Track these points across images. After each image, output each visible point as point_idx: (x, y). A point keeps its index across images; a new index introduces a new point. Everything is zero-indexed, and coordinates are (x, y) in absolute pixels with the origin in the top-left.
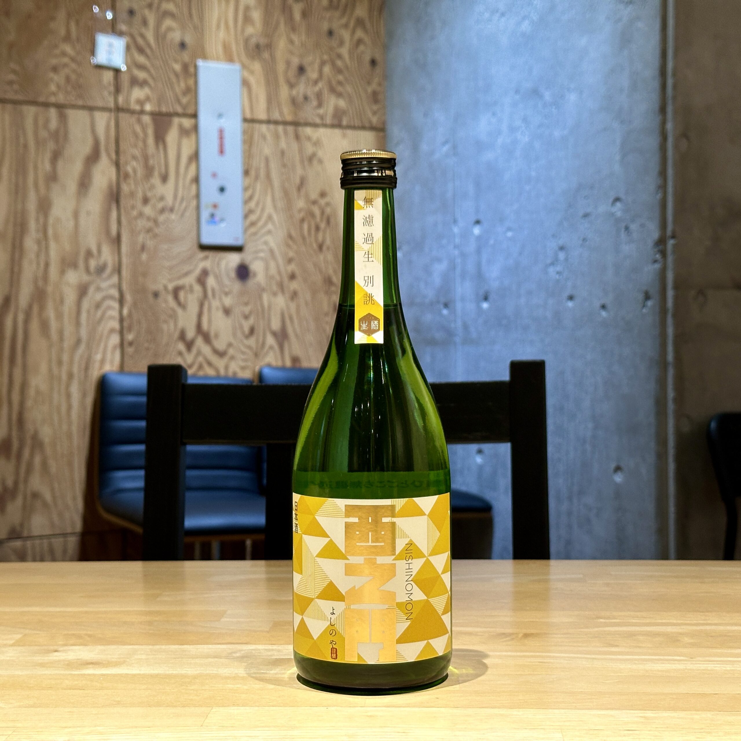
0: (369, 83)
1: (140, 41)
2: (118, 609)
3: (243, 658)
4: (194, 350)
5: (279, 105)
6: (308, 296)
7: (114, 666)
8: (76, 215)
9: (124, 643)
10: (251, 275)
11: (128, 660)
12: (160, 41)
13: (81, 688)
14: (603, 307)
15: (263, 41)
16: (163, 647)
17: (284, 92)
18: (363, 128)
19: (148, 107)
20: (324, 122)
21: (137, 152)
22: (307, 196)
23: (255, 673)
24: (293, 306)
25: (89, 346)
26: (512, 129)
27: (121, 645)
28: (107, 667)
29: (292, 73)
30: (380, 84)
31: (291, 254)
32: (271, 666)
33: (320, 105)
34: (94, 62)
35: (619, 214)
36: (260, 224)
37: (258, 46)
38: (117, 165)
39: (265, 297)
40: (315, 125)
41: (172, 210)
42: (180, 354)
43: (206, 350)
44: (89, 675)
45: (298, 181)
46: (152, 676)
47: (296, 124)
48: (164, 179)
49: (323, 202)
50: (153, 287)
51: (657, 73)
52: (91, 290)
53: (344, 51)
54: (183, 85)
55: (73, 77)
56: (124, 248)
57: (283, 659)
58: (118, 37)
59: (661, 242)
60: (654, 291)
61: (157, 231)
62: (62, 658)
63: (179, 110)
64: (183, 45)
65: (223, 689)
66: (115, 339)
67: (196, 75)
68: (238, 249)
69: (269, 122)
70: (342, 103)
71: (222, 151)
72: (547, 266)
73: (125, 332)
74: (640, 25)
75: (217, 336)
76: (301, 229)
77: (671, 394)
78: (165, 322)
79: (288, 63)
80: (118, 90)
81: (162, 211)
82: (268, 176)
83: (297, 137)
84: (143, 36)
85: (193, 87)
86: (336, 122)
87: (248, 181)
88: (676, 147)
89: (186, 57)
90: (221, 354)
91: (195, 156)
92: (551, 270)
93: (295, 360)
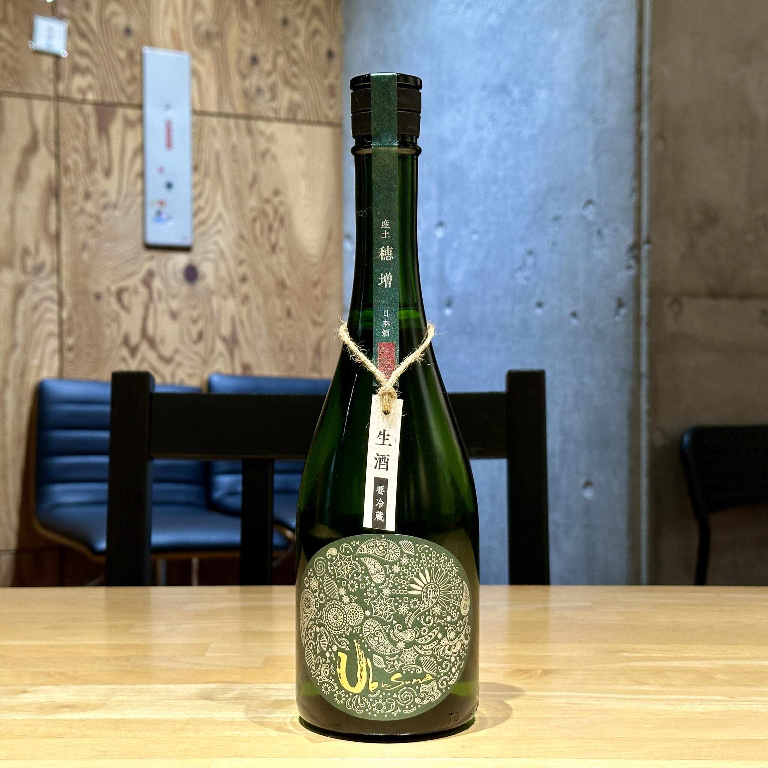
0: (326, 75)
1: (82, 25)
2: (87, 642)
3: (237, 699)
4: (139, 356)
5: (230, 97)
6: (260, 300)
7: (94, 709)
8: (12, 210)
9: (100, 683)
10: (199, 276)
11: (108, 702)
12: (104, 27)
13: (58, 736)
14: (574, 315)
15: (214, 29)
16: (145, 686)
17: (236, 83)
18: (319, 123)
19: (90, 97)
20: (278, 116)
21: (78, 144)
22: (260, 194)
23: (254, 717)
24: (244, 310)
25: (25, 351)
26: (479, 127)
27: (96, 685)
28: (85, 711)
29: (245, 62)
30: (337, 77)
31: (242, 255)
32: (270, 709)
33: (274, 98)
34: (32, 47)
35: (591, 217)
36: (210, 222)
37: (208, 35)
38: (57, 157)
39: (215, 301)
40: (268, 119)
41: (115, 206)
42: (124, 360)
43: (152, 356)
44: (66, 720)
45: (250, 177)
46: (138, 721)
47: (248, 117)
48: (108, 173)
49: (276, 200)
50: (94, 288)
51: (632, 70)
52: (28, 292)
53: (300, 41)
54: (127, 74)
55: (10, 62)
56: (65, 246)
57: (282, 700)
58: (59, 21)
59: (636, 247)
60: (628, 299)
61: (99, 228)
62: (32, 700)
63: (124, 100)
64: (128, 31)
65: (221, 737)
66: (54, 344)
67: (141, 64)
68: (186, 249)
69: (220, 115)
70: (297, 97)
71: (169, 144)
72: (514, 271)
73: (64, 335)
74: (615, 19)
75: (163, 341)
76: (253, 228)
77: (644, 406)
78: (109, 326)
79: (240, 53)
80: (58, 77)
81: (105, 207)
82: (219, 172)
83: (250, 131)
84: (85, 20)
85: (139, 77)
86: (291, 116)
87: (197, 177)
88: (652, 147)
89: (131, 43)
90: (168, 361)
91: (141, 150)
92: (519, 276)
93: (246, 367)
